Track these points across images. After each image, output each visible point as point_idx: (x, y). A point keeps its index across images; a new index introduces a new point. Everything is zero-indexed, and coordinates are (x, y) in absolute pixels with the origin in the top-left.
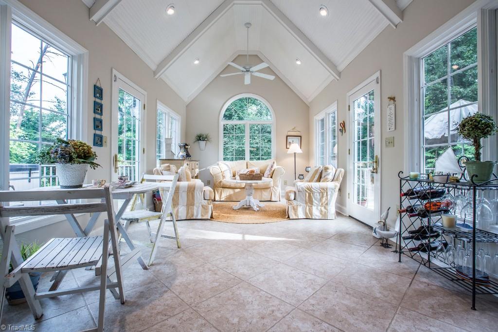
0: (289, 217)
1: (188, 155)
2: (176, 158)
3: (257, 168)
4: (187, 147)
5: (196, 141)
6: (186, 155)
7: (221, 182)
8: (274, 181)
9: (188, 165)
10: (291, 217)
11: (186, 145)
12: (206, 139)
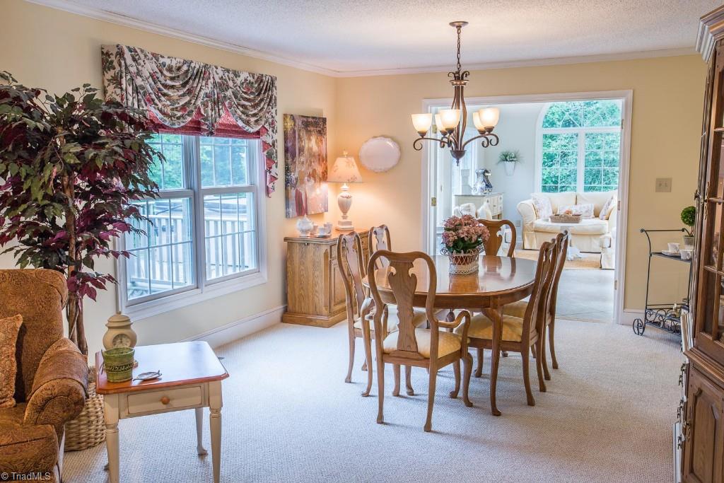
0: (601, 267)
1: (488, 186)
2: (473, 193)
3: (590, 205)
4: (486, 174)
5: (500, 161)
6: (487, 185)
7: (532, 224)
8: (609, 224)
9: (488, 201)
10: (603, 267)
11: (486, 171)
12: (515, 159)
